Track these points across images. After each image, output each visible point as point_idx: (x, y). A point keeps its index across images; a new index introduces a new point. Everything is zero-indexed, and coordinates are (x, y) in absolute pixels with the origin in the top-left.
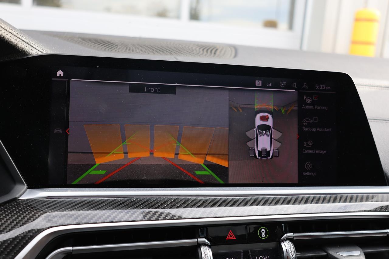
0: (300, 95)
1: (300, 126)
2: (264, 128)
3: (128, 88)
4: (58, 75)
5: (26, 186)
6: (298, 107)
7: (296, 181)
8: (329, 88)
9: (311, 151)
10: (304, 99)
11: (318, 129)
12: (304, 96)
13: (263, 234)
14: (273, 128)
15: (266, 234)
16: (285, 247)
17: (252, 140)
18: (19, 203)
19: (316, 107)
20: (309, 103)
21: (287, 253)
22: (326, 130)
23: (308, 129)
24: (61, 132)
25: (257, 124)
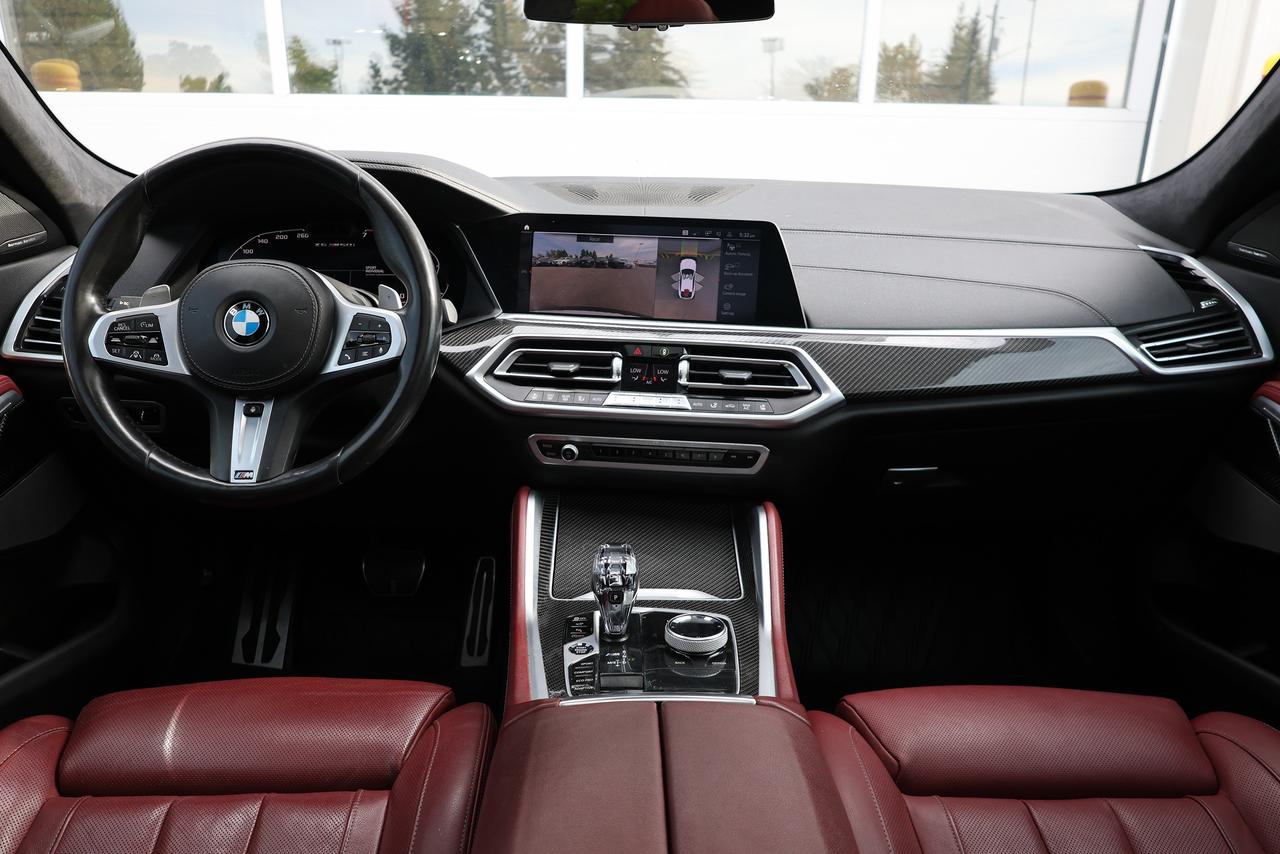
0: (724, 243)
1: (722, 270)
2: (688, 272)
3: (576, 238)
4: (525, 229)
5: (502, 311)
6: (721, 253)
7: (715, 320)
8: (753, 236)
9: (730, 294)
10: (728, 246)
11: (739, 274)
12: (728, 244)
13: (664, 352)
14: (696, 272)
15: (667, 352)
16: (682, 365)
17: (676, 282)
18: (496, 321)
19: (739, 254)
20: (732, 250)
21: (682, 369)
22: (747, 274)
23: (730, 274)
25: (681, 269)
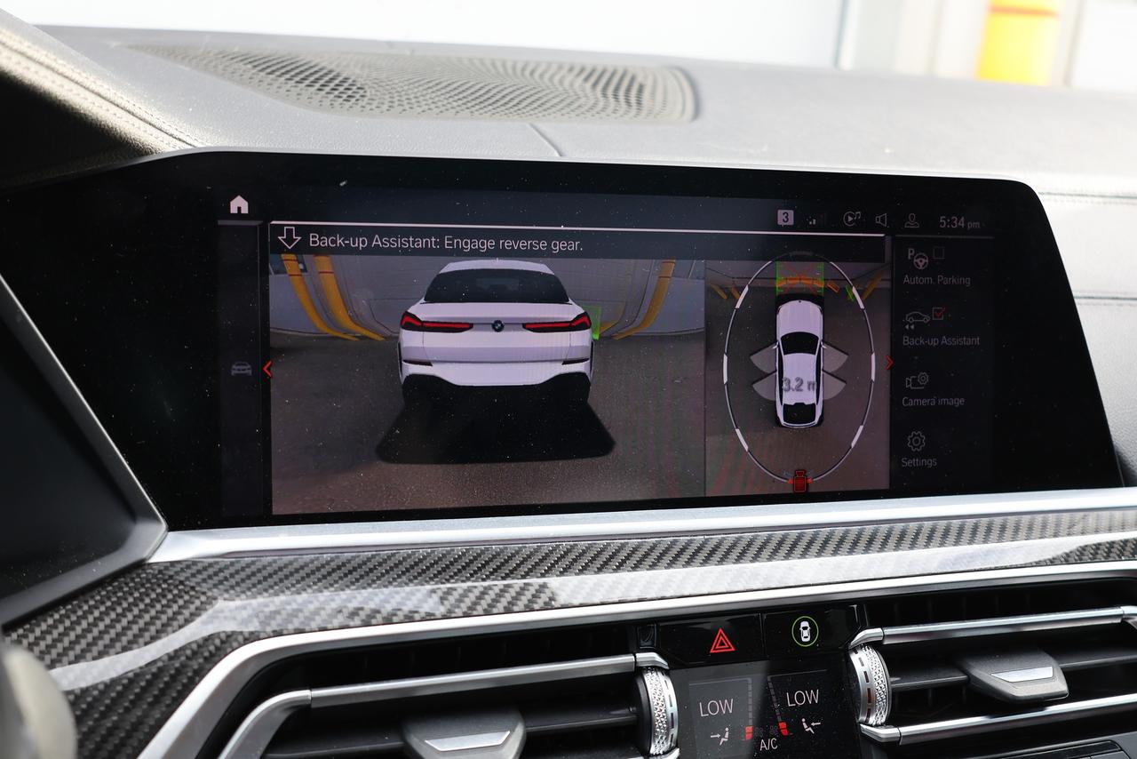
0: (899, 247)
1: (897, 332)
2: (800, 342)
4: (234, 210)
5: (164, 525)
6: (892, 280)
7: (884, 484)
8: (976, 225)
9: (924, 402)
10: (909, 258)
11: (945, 341)
12: (910, 250)
13: (806, 633)
14: (823, 341)
15: (813, 633)
16: (863, 665)
17: (767, 375)
18: (155, 576)
19: (940, 278)
20: (921, 268)
21: (868, 681)
22: (966, 341)
23: (918, 342)
24: (250, 372)
25: (781, 332)
